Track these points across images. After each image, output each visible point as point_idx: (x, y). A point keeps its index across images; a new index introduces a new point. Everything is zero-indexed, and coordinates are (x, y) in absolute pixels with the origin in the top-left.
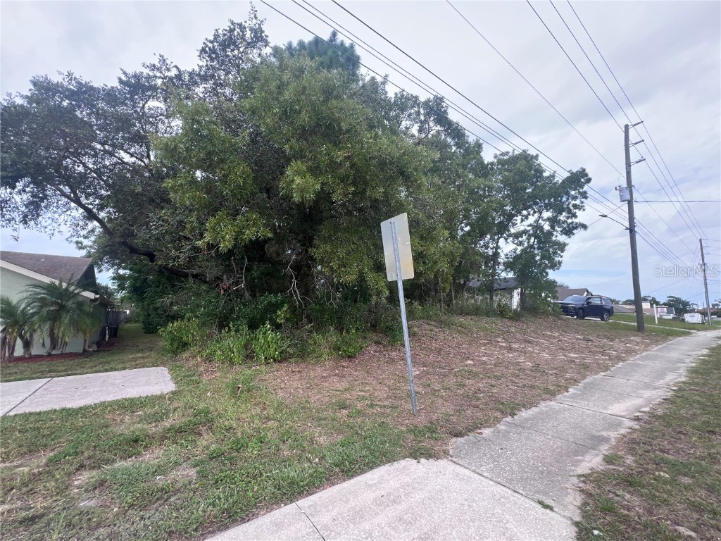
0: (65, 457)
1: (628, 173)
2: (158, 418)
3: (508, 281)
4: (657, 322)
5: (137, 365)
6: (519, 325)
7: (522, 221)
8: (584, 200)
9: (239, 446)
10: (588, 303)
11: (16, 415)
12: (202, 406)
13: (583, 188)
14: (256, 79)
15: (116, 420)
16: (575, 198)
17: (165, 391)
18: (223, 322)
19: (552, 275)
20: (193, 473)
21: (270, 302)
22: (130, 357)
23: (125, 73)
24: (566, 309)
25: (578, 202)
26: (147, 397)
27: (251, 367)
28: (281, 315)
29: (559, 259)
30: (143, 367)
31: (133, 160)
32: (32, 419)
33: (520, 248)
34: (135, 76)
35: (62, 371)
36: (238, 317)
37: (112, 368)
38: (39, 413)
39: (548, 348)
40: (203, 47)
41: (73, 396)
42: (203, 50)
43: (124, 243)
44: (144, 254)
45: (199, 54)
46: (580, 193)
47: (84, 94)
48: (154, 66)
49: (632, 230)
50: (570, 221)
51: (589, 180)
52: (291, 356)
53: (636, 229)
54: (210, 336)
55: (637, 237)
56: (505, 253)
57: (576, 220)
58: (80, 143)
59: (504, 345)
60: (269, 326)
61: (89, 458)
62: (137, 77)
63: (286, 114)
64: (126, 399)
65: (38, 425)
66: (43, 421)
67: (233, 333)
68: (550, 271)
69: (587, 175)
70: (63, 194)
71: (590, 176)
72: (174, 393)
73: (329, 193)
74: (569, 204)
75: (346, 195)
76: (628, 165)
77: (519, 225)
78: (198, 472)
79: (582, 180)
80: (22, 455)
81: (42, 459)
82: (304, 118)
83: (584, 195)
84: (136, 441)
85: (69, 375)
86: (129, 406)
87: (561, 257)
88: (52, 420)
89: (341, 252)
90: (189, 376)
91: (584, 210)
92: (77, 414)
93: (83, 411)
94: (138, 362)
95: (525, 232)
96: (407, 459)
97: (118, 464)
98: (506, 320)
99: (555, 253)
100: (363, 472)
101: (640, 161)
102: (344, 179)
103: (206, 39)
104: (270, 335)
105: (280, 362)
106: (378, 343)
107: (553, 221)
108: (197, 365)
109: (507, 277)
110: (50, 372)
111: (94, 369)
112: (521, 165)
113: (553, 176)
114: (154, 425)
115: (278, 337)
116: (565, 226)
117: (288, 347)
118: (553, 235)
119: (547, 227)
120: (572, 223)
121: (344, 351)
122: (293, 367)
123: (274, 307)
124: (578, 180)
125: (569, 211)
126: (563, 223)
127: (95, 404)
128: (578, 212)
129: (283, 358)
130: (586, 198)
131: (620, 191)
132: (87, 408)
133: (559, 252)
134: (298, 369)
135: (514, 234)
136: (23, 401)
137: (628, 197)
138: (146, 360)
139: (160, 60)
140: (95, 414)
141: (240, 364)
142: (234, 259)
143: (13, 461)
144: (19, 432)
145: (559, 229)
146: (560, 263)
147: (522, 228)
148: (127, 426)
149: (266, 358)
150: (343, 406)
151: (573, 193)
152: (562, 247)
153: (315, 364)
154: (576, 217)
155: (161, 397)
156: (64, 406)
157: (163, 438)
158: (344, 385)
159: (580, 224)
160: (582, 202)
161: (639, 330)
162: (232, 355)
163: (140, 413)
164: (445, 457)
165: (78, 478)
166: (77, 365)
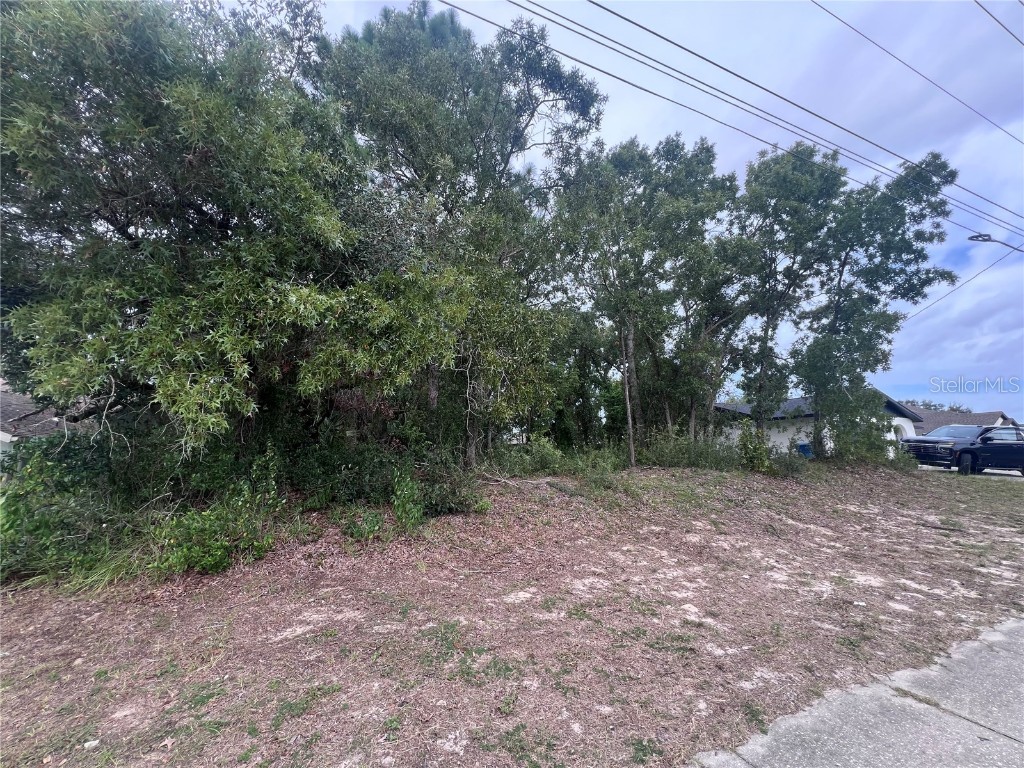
8: (939, 219)
10: (985, 440)
16: (918, 218)
24: (924, 453)
25: (926, 226)
29: (885, 346)
46: (930, 205)
50: (912, 268)
57: (926, 266)
68: (867, 373)
69: (944, 166)
71: (952, 166)
74: (905, 233)
77: (818, 293)
79: (935, 179)
83: (940, 209)
87: (890, 342)
91: (943, 241)
99: (874, 335)
113: (872, 186)
116: (900, 280)
118: (874, 302)
120: (918, 271)
124: (924, 179)
125: (908, 248)
128: (930, 248)
130: (946, 214)
133: (882, 332)
145: (889, 288)
146: (886, 355)
151: (913, 208)
152: (890, 322)
154: (925, 258)
159: (936, 272)
160: (938, 226)
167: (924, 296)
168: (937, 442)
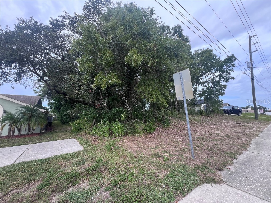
0: (45, 186)
1: (251, 56)
2: (81, 163)
3: (201, 101)
4: (259, 116)
5: (63, 138)
6: (209, 118)
7: (206, 77)
8: (233, 67)
9: (123, 178)
10: (233, 109)
11: (19, 163)
12: (98, 157)
13: (233, 62)
14: (110, 16)
15: (63, 165)
16: (229, 67)
17: (80, 150)
18: (97, 120)
19: (220, 98)
20: (107, 194)
21: (117, 111)
22: (60, 134)
23: (52, 19)
24: (224, 111)
25: (231, 68)
26: (73, 153)
27: (112, 138)
28: (123, 116)
29: (224, 91)
30: (66, 139)
31: (56, 56)
32: (26, 165)
33: (205, 88)
34: (56, 21)
35: (34, 141)
36: (104, 117)
37: (54, 139)
38: (29, 162)
39: (225, 127)
40: (85, 6)
41: (41, 153)
42: (85, 7)
43: (54, 89)
44: (62, 94)
45: (83, 9)
46: (231, 64)
47: (36, 28)
48: (63, 16)
49: (253, 79)
50: (227, 76)
51: (235, 59)
52: (128, 133)
53: (254, 78)
54: (92, 126)
55: (255, 82)
56: (199, 90)
58: (37, 49)
59: (207, 126)
60: (118, 121)
61: (56, 186)
62: (57, 21)
63: (126, 29)
64: (64, 154)
65: (29, 168)
66: (31, 166)
67: (102, 124)
68: (220, 97)
69: (234, 57)
70: (31, 71)
71: (236, 57)
72: (84, 151)
73: (147, 63)
74: (227, 69)
75: (153, 63)
76: (251, 52)
77: (204, 79)
78: (111, 195)
79: (233, 59)
80: (24, 185)
81: (35, 186)
82: (136, 29)
83: (234, 65)
84: (75, 176)
85: (37, 143)
86: (67, 157)
87: (225, 90)
88: (35, 165)
89: (150, 89)
90: (87, 143)
91: (234, 71)
92: (45, 162)
93: (47, 161)
94: (63, 137)
95: (206, 82)
96: (205, 184)
97: (71, 190)
98: (203, 116)
99: (222, 89)
100: (189, 192)
101: (256, 51)
102: (153, 57)
103: (86, 2)
105: (123, 136)
106: (159, 127)
107: (220, 76)
108: (88, 138)
109: (201, 99)
110: (30, 141)
111: (47, 140)
112: (207, 54)
113: (219, 58)
114: (80, 167)
115: (122, 126)
116: (225, 78)
117: (127, 130)
118: (220, 82)
119: (218, 79)
120: (228, 77)
121: (149, 131)
122: (130, 138)
123: (119, 113)
124: (231, 59)
125: (227, 72)
126: (224, 77)
127: (52, 157)
128: (231, 72)
129: (126, 134)
131: (247, 64)
132: (48, 159)
133: (224, 89)
134: (132, 139)
135: (202, 82)
136: (21, 155)
137: (251, 66)
138: (66, 136)
139: (65, 14)
140: (53, 162)
141: (107, 137)
142: (101, 94)
143: (21, 188)
144: (22, 172)
145: (223, 80)
146: (224, 93)
147: (205, 80)
148: (68, 168)
149: (118, 135)
150: (159, 156)
151: (229, 64)
152: (225, 87)
153: (138, 137)
154: (230, 74)
155: (79, 153)
156: (39, 159)
157: (87, 175)
158: (153, 146)
159: (232, 77)
160: (233, 68)
161: (256, 119)
162: (104, 133)
163: (72, 161)
164: (223, 183)
165: (53, 198)
166: (40, 138)
167: (228, 81)
168: (224, 109)
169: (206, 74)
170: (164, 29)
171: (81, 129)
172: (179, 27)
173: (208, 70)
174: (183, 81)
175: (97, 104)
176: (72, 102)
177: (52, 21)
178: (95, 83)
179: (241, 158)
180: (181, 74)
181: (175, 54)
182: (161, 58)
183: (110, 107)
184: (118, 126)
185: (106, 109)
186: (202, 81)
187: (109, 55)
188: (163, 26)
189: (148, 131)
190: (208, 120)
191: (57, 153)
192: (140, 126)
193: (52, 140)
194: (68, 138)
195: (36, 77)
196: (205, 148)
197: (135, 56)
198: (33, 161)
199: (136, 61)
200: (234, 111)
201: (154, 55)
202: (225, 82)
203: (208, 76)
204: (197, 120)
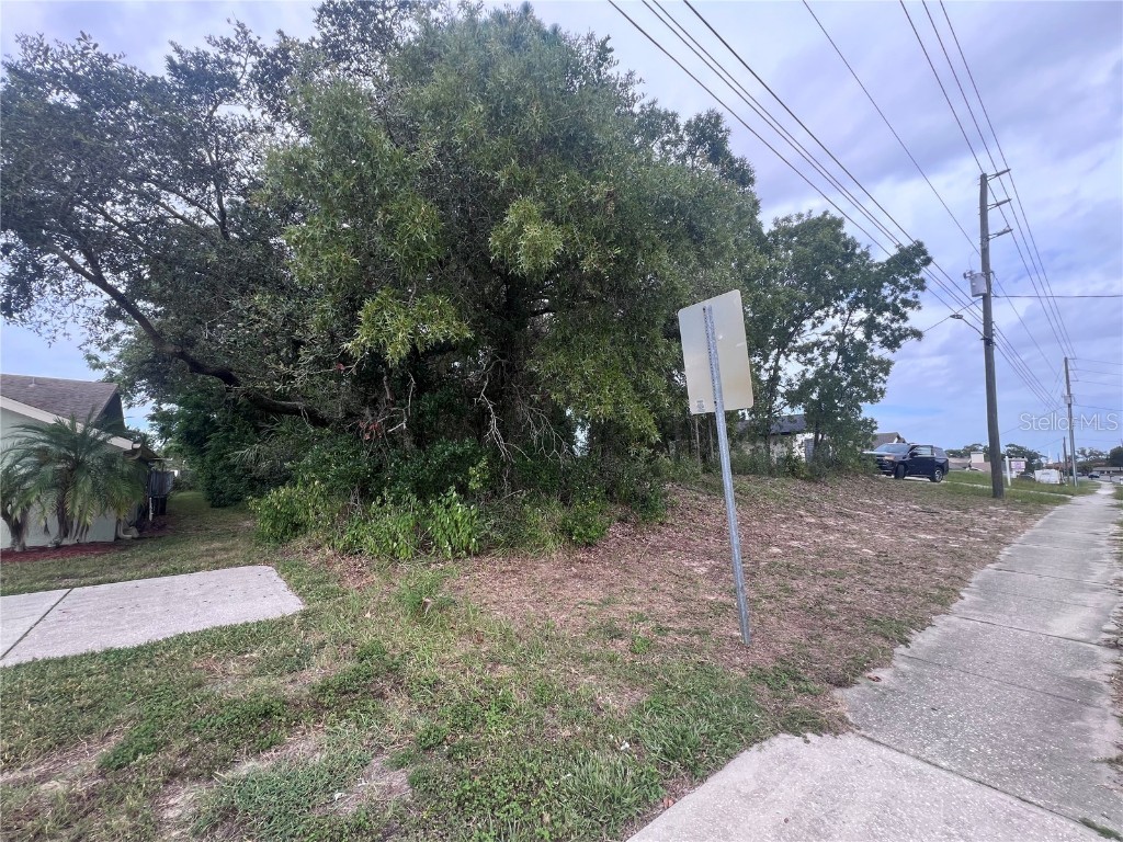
0: (135, 756)
1: (985, 252)
2: (295, 663)
3: (795, 421)
4: (1009, 483)
5: (217, 562)
6: (821, 489)
7: (814, 326)
8: (919, 293)
9: (466, 718)
10: (912, 455)
11: (18, 666)
12: (366, 639)
13: (918, 272)
14: (431, 56)
15: (213, 671)
16: (905, 289)
17: (288, 612)
18: (367, 488)
19: (867, 411)
20: (399, 779)
21: (453, 454)
22: (203, 548)
23: (178, 50)
24: (881, 465)
25: (909, 296)
26: (259, 623)
27: (428, 565)
28: (476, 476)
29: (882, 385)
30: (230, 565)
31: (192, 210)
32: (52, 673)
33: (812, 369)
34: (196, 59)
35: (86, 576)
36: (395, 479)
37: (175, 569)
38: (64, 661)
39: (880, 525)
40: (324, 5)
41: (118, 624)
42: (323, 10)
43: (182, 355)
44: (215, 374)
45: (316, 17)
46: (911, 280)
47: (106, 85)
48: (228, 42)
49: (988, 341)
50: (895, 326)
51: (928, 261)
52: (496, 544)
53: (995, 339)
54: (346, 513)
56: (787, 377)
57: (906, 325)
58: (104, 175)
59: (813, 520)
60: (455, 495)
61: (184, 754)
62: (200, 59)
63: (497, 115)
64: (221, 628)
65: (68, 684)
66: (75, 676)
67: (389, 506)
68: (864, 405)
69: (924, 253)
70: (77, 269)
71: (930, 255)
72: (305, 615)
73: (576, 259)
74: (895, 299)
75: (602, 262)
76: (985, 238)
77: (808, 332)
78: (413, 783)
79: (917, 261)
80: (44, 753)
81: (87, 760)
82: (535, 117)
83: (921, 285)
84: (267, 714)
85: (100, 583)
86: (236, 639)
87: (885, 382)
88: (90, 673)
89: (589, 367)
90: (321, 582)
91: (920, 308)
92: (135, 660)
93: (147, 655)
94: (216, 558)
95: (818, 344)
96: (781, 735)
97: (247, 767)
98: (798, 481)
99: (873, 377)
100: (718, 767)
101: (1005, 232)
102: (601, 235)
104: (459, 509)
105: (476, 555)
106: (623, 520)
107: (870, 326)
108: (328, 562)
109: (793, 414)
110: (65, 577)
111: (144, 571)
112: (824, 235)
113: (866, 254)
114: (289, 678)
115: (473, 513)
116: (888, 333)
117: (491, 530)
118: (867, 348)
119: (859, 335)
120: (899, 329)
121: (580, 535)
122: (501, 565)
123: (461, 462)
124: (911, 260)
125: (896, 311)
126: (885, 328)
127: (167, 640)
128: (910, 312)
129: (485, 548)
130: (923, 288)
131: (972, 280)
132: (151, 648)
133: (881, 375)
134: (510, 568)
135: (799, 347)
136: (26, 634)
137: (984, 290)
138: (232, 554)
139: (238, 33)
140: (172, 659)
141: (409, 560)
142: (388, 380)
143: (29, 767)
144: (31, 701)
145: (878, 339)
146: (882, 392)
147: (813, 338)
148: (235, 683)
149: (453, 549)
150: (615, 634)
151: (902, 280)
152: (885, 366)
153: (535, 559)
154: (906, 319)
155: (285, 622)
156: (108, 646)
157: (319, 708)
159: (912, 330)
160: (916, 296)
161: (994, 497)
162: (395, 544)
163: (254, 655)
164: (848, 730)
165: (171, 802)
166: (112, 565)
167: (899, 347)
169: (817, 313)
170: (655, 122)
171: (297, 528)
172: (714, 120)
173: (825, 297)
174: (714, 338)
175: (369, 421)
176: (262, 412)
177: (177, 58)
178: (363, 336)
179: (923, 640)
180: (710, 310)
181: (691, 229)
182: (634, 243)
183: (422, 436)
184: (453, 515)
185: (408, 443)
186: (800, 343)
187: (421, 220)
188: (652, 111)
189: (578, 538)
190: (814, 496)
191: (191, 626)
192: (545, 517)
193: (165, 573)
194: (238, 565)
195: (101, 300)
196: (793, 601)
197: (533, 231)
198: (80, 658)
199: (537, 252)
200: (919, 465)
201: (607, 231)
202: (885, 350)
203: (822, 323)
204: (776, 497)
